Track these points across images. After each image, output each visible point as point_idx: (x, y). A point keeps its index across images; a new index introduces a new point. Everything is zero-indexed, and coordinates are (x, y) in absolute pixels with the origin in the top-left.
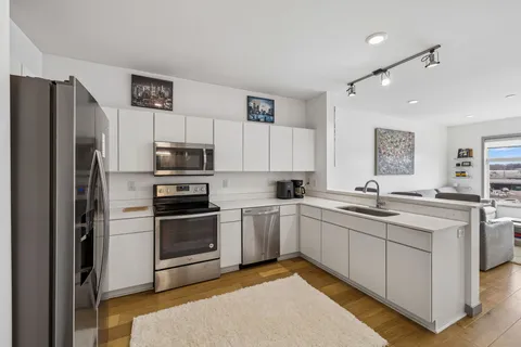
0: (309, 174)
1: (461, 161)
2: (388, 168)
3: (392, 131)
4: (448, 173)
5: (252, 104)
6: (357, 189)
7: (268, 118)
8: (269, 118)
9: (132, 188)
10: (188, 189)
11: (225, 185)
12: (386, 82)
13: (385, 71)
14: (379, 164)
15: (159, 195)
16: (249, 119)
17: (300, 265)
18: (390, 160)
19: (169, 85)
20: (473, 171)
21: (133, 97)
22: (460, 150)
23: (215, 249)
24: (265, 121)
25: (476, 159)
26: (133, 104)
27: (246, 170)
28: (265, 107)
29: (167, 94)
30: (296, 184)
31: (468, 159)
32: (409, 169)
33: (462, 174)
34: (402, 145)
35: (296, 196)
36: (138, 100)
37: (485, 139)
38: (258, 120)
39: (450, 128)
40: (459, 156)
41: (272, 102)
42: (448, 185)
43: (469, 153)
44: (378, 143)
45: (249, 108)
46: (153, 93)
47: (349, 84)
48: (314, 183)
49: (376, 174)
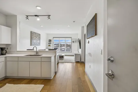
2: (34, 44)
3: (35, 33)
6: (27, 50)
12: (38, 19)
13: (38, 16)
14: (32, 42)
18: (35, 41)
20: (51, 45)
22: (49, 40)
32: (39, 44)
33: (49, 46)
34: (38, 37)
37: (53, 38)
39: (47, 34)
40: (49, 41)
42: (47, 48)
43: (51, 40)
44: (32, 36)
47: (26, 16)
48: (11, 49)
49: (31, 45)
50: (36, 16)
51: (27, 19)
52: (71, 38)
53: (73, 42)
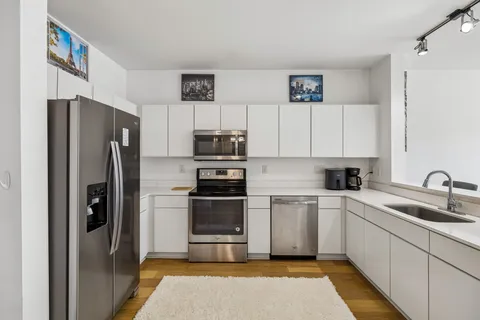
0: (372, 161)
5: (294, 84)
7: (314, 96)
8: (317, 96)
9: (182, 171)
10: (225, 173)
11: (264, 170)
15: (201, 178)
16: (291, 101)
17: (344, 269)
19: (211, 77)
21: (183, 93)
23: (241, 233)
24: (311, 100)
26: (183, 99)
27: (281, 155)
28: (312, 85)
29: (209, 87)
30: (351, 173)
35: (349, 187)
36: (186, 95)
38: (302, 100)
41: (319, 78)
45: (292, 89)
46: (198, 87)
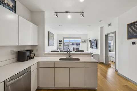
1: (60, 42)
4: (58, 45)
13: (69, 13)
18: (51, 41)
20: (62, 45)
25: (62, 42)
31: (61, 42)
33: (60, 45)
34: (53, 38)
37: (64, 38)
40: (60, 41)
43: (61, 40)
44: (49, 36)
47: (55, 12)
48: (37, 51)
49: (48, 46)
50: (66, 12)
51: (56, 16)
52: (81, 38)
53: (83, 42)
